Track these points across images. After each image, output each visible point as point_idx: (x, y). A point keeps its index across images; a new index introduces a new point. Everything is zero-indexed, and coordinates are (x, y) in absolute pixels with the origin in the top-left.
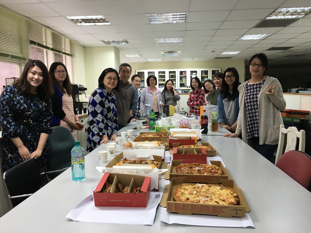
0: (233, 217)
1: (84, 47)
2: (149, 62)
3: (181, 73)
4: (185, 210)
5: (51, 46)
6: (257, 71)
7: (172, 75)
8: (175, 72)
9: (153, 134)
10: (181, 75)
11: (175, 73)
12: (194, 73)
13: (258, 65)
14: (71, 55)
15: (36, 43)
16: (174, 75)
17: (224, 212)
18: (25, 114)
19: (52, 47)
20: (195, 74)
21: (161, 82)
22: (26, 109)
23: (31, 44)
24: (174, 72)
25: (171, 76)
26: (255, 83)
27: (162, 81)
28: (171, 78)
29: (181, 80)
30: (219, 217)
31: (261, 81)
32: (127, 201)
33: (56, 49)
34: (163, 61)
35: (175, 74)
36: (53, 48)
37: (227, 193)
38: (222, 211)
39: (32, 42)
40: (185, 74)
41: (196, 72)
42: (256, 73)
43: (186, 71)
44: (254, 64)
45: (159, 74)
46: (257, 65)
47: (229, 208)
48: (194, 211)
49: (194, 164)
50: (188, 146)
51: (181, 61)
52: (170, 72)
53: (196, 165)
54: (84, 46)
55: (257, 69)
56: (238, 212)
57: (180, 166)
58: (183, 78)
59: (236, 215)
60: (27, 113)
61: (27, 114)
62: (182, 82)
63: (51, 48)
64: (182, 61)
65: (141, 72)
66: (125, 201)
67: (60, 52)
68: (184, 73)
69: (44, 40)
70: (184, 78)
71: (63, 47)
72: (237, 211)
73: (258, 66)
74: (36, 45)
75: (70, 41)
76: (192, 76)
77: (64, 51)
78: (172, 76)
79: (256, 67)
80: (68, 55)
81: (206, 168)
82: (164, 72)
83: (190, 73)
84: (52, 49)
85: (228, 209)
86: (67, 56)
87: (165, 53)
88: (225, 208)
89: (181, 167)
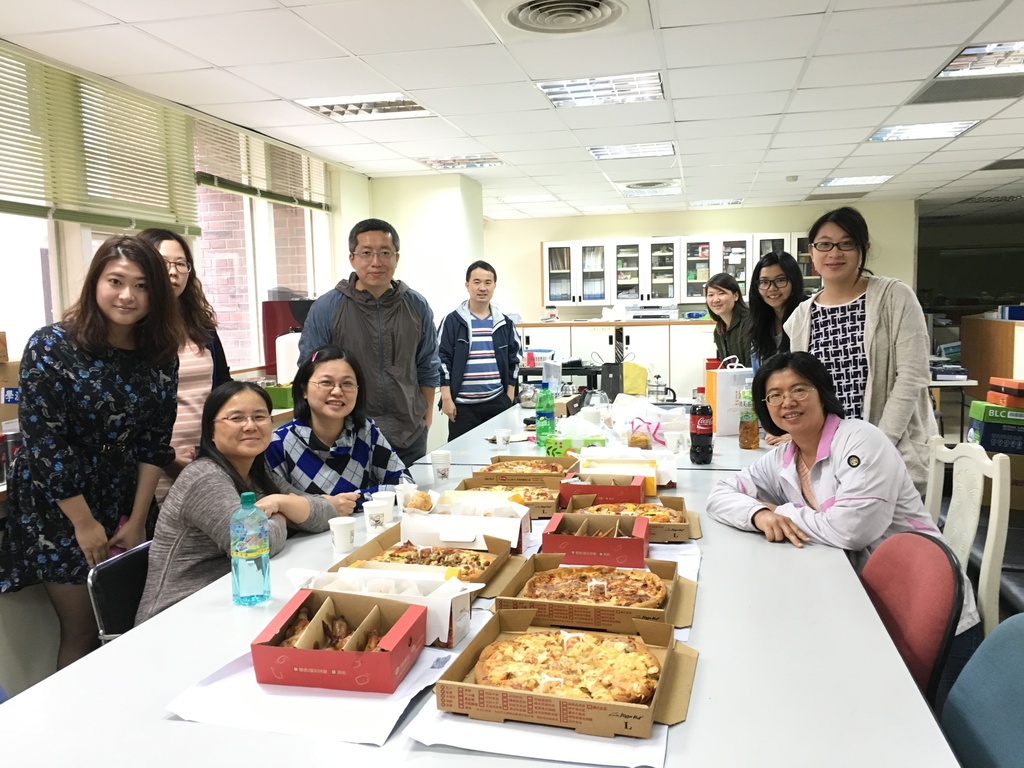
0: (616, 735)
1: (369, 178)
2: (586, 213)
3: (693, 248)
4: (485, 708)
5: (262, 185)
6: (838, 265)
7: (660, 257)
8: (672, 245)
9: (534, 462)
10: (692, 256)
11: (670, 251)
12: (734, 250)
13: (837, 245)
14: (328, 208)
15: (216, 179)
16: (668, 256)
17: (591, 720)
18: (109, 422)
19: (265, 188)
20: (741, 253)
21: (626, 278)
22: (112, 405)
23: (198, 183)
24: (670, 247)
25: (657, 260)
26: (839, 306)
27: (629, 276)
28: (660, 265)
29: (691, 272)
30: (580, 733)
31: (857, 299)
32: (339, 672)
33: (277, 191)
34: (631, 211)
35: (671, 254)
36: (270, 189)
37: (636, 665)
38: (586, 717)
39: (205, 178)
40: (706, 252)
41: (742, 244)
42: (835, 270)
43: (708, 244)
44: (826, 244)
45: (618, 253)
46: (834, 245)
47: (605, 709)
48: (509, 711)
49: (598, 567)
50: (615, 506)
51: (691, 209)
52: (655, 247)
53: (604, 571)
54: (370, 175)
55: (838, 258)
56: (631, 722)
57: (552, 571)
58: (698, 265)
59: (626, 732)
60: (113, 417)
61: (113, 422)
62: (696, 278)
63: (261, 191)
64: (694, 208)
65: (561, 249)
66: (334, 672)
67: (291, 199)
68: (703, 249)
69: (244, 167)
70: (702, 265)
71: (305, 184)
72: (626, 720)
73: (839, 249)
74: (216, 183)
75: (326, 165)
76: (727, 260)
77: (306, 197)
78: (663, 261)
79: (834, 252)
80: (319, 206)
81: (628, 582)
82: (635, 247)
83: (721, 247)
84: (266, 194)
85: (602, 711)
86: (316, 211)
87: (629, 187)
88: (595, 707)
89: (552, 576)
